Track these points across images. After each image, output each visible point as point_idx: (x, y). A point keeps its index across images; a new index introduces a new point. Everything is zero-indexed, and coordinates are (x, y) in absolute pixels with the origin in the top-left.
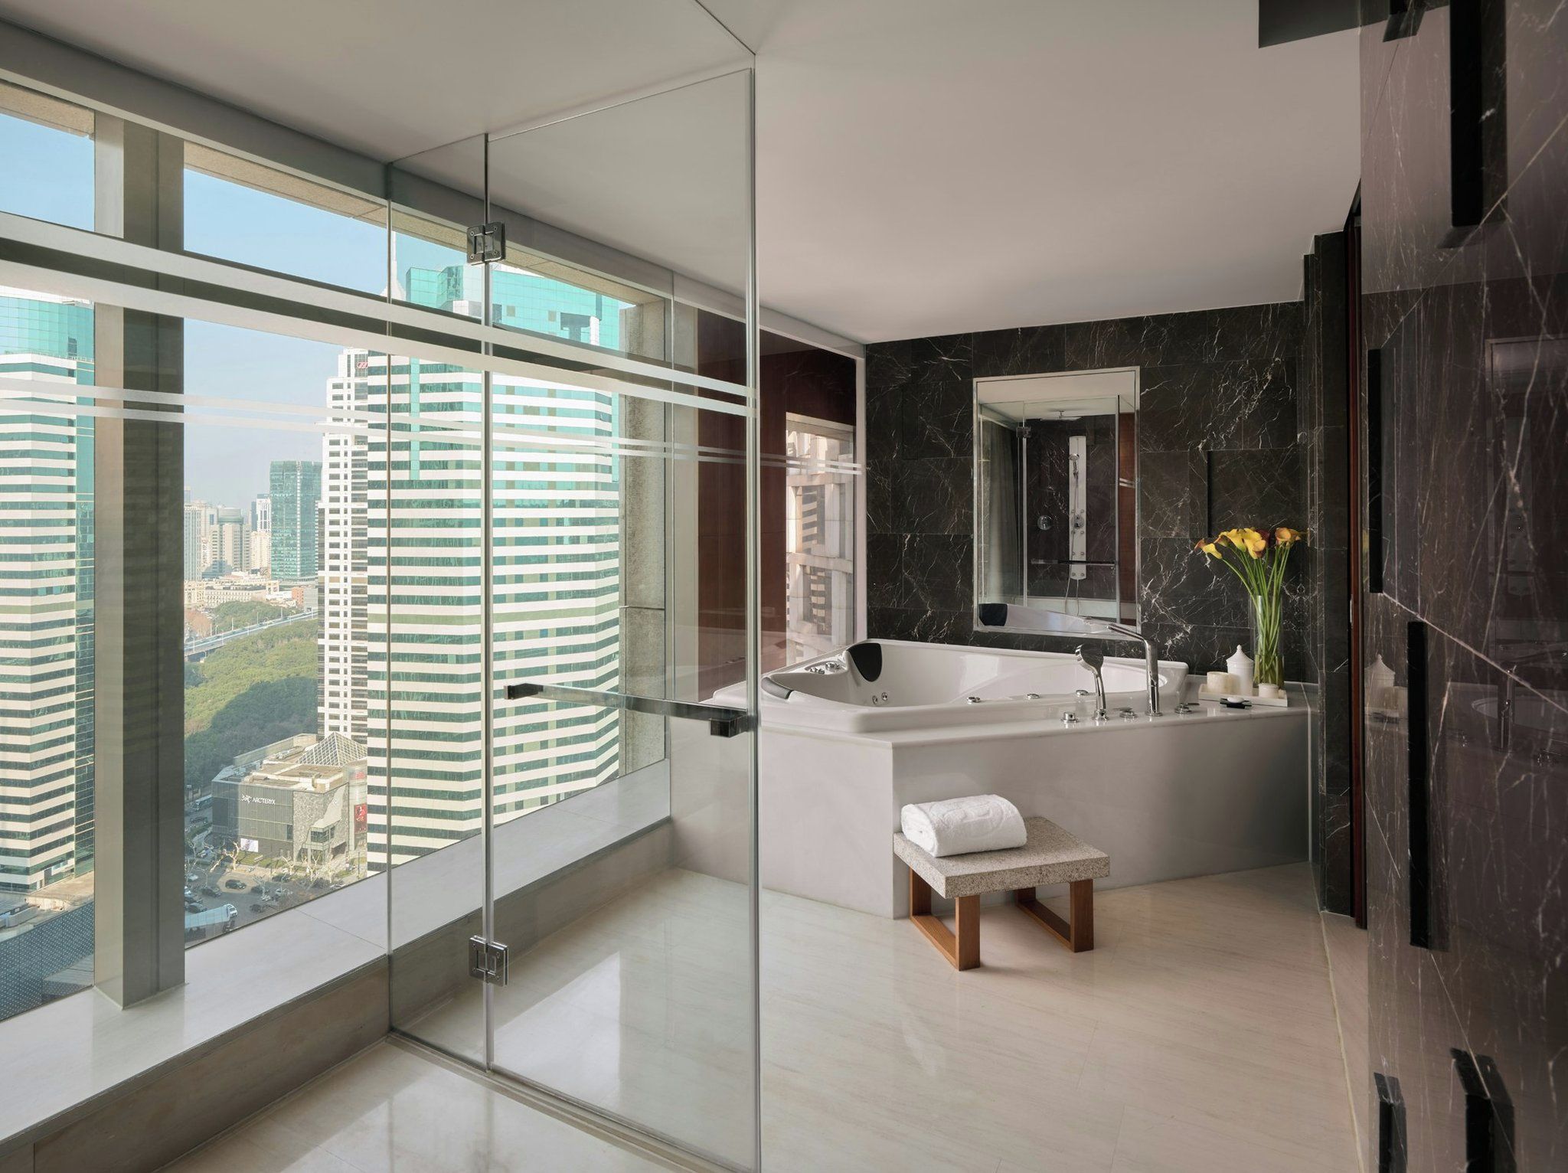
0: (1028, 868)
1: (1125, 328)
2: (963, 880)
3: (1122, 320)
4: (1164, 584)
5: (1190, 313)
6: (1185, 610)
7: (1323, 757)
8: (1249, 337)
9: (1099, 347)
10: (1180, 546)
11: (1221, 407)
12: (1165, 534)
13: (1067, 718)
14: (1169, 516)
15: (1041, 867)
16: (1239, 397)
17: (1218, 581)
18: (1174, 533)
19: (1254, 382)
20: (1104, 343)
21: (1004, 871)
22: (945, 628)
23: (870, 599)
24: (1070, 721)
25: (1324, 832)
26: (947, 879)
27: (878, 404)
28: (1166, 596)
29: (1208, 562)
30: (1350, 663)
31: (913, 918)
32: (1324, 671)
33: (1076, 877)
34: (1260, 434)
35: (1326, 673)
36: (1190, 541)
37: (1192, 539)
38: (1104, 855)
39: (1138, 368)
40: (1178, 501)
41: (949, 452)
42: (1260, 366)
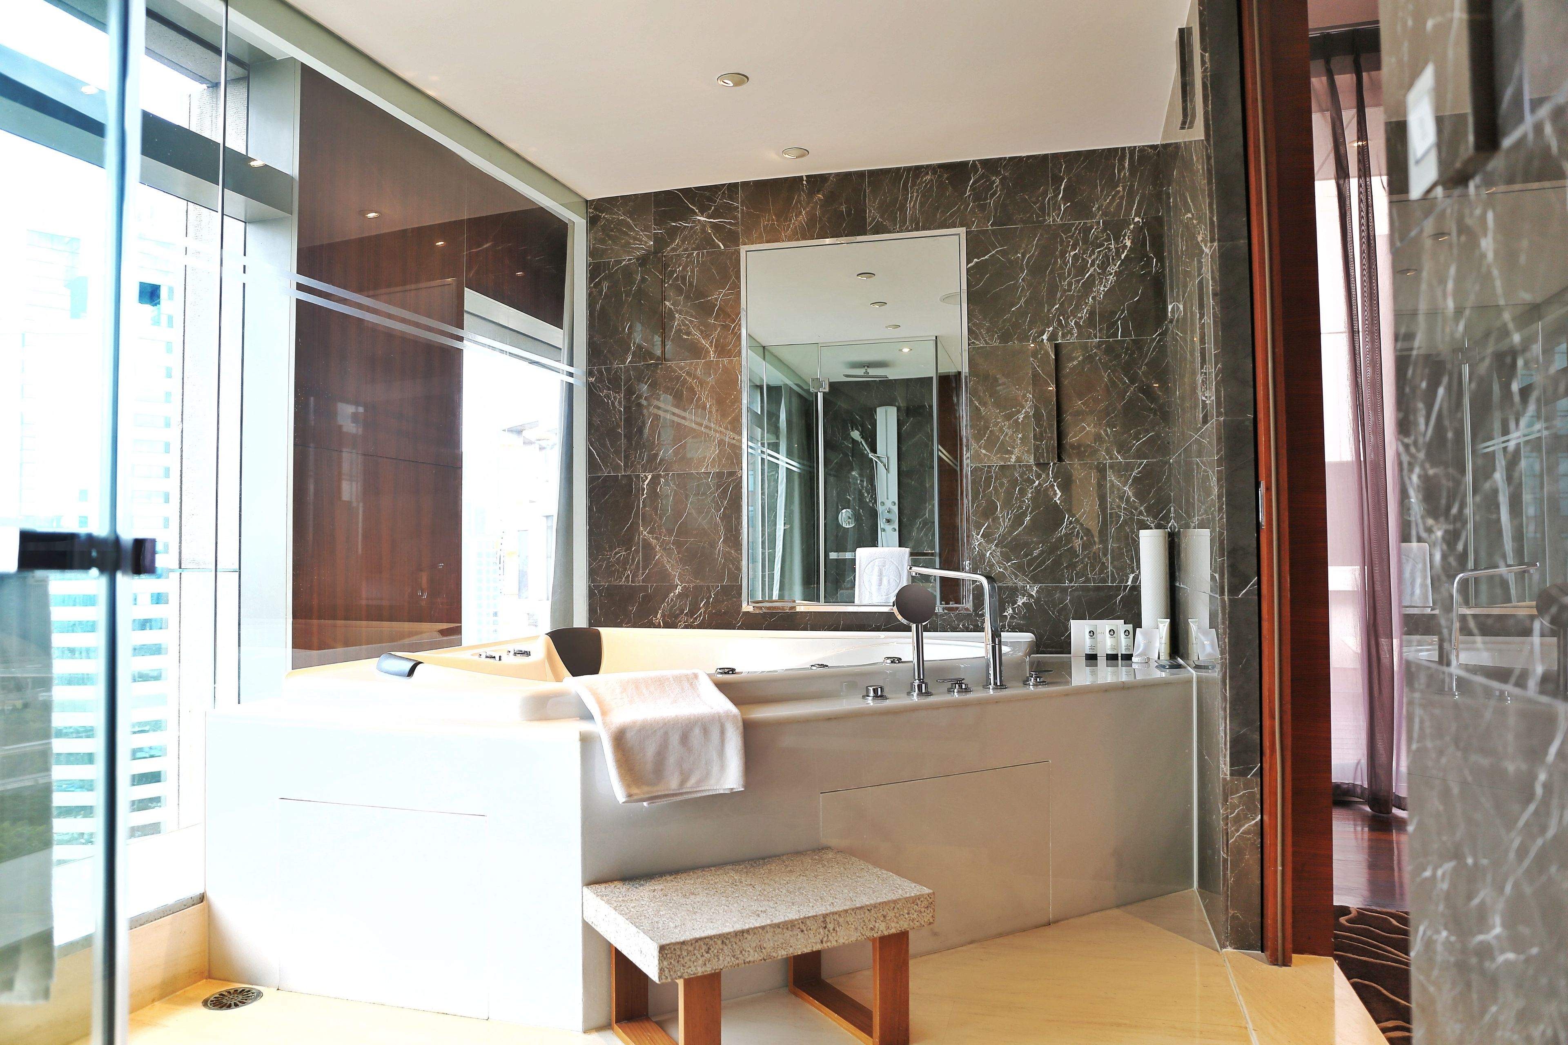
0: (803, 921)
1: (946, 176)
2: (691, 948)
3: (941, 166)
4: (1001, 530)
5: (1028, 157)
6: (1029, 565)
7: (1226, 723)
8: (1102, 191)
9: (913, 204)
10: (1021, 477)
11: (1070, 284)
12: (1002, 459)
13: (872, 694)
14: (1007, 434)
15: (825, 916)
16: (1092, 269)
17: (1071, 523)
18: (1014, 457)
19: (1110, 249)
20: (917, 196)
21: (763, 928)
22: (702, 610)
23: (592, 573)
24: (876, 696)
25: (1227, 834)
26: (662, 948)
27: (605, 285)
28: (1005, 547)
29: (1058, 497)
30: (1259, 582)
31: (616, 1026)
32: (1226, 598)
33: (883, 929)
34: (1119, 319)
35: (1229, 599)
36: (1034, 468)
37: (1038, 465)
38: (927, 891)
39: (962, 231)
40: (1019, 412)
41: (708, 352)
42: (1115, 228)
